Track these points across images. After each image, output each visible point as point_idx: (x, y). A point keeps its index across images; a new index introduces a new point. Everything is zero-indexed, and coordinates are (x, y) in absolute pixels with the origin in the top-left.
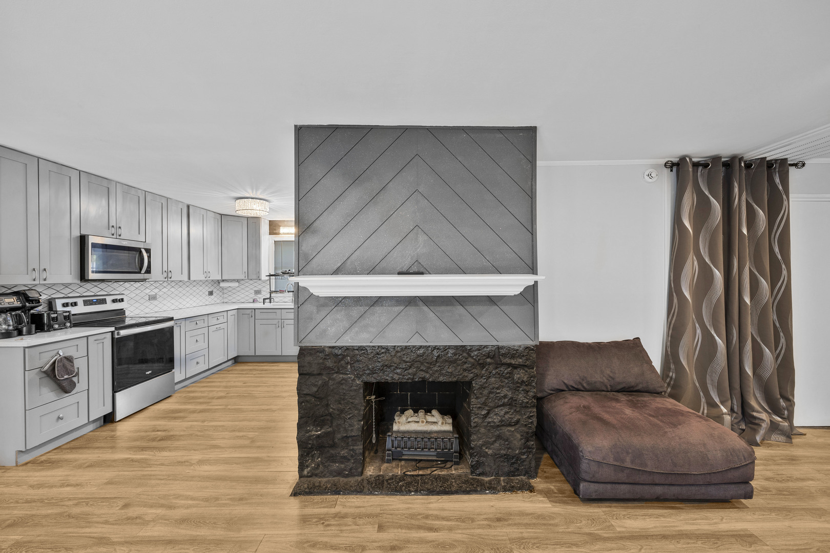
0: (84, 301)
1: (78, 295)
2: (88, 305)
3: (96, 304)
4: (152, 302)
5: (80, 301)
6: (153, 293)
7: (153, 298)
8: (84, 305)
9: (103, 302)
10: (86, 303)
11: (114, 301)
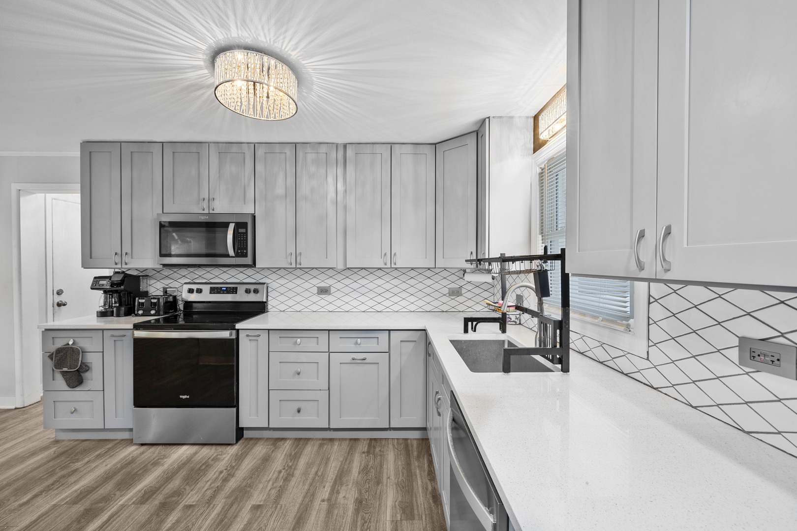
0: (211, 288)
1: (204, 281)
2: (214, 293)
3: (223, 293)
4: (323, 296)
5: (206, 289)
6: (323, 285)
7: (324, 291)
8: (210, 293)
9: (234, 291)
10: (213, 291)
11: (248, 291)
